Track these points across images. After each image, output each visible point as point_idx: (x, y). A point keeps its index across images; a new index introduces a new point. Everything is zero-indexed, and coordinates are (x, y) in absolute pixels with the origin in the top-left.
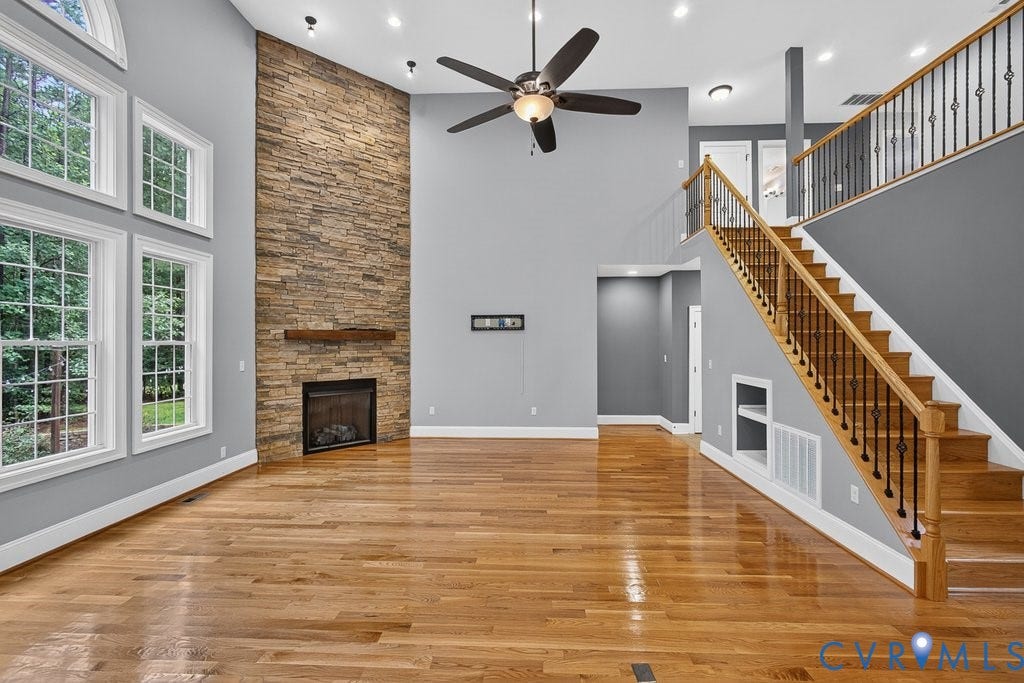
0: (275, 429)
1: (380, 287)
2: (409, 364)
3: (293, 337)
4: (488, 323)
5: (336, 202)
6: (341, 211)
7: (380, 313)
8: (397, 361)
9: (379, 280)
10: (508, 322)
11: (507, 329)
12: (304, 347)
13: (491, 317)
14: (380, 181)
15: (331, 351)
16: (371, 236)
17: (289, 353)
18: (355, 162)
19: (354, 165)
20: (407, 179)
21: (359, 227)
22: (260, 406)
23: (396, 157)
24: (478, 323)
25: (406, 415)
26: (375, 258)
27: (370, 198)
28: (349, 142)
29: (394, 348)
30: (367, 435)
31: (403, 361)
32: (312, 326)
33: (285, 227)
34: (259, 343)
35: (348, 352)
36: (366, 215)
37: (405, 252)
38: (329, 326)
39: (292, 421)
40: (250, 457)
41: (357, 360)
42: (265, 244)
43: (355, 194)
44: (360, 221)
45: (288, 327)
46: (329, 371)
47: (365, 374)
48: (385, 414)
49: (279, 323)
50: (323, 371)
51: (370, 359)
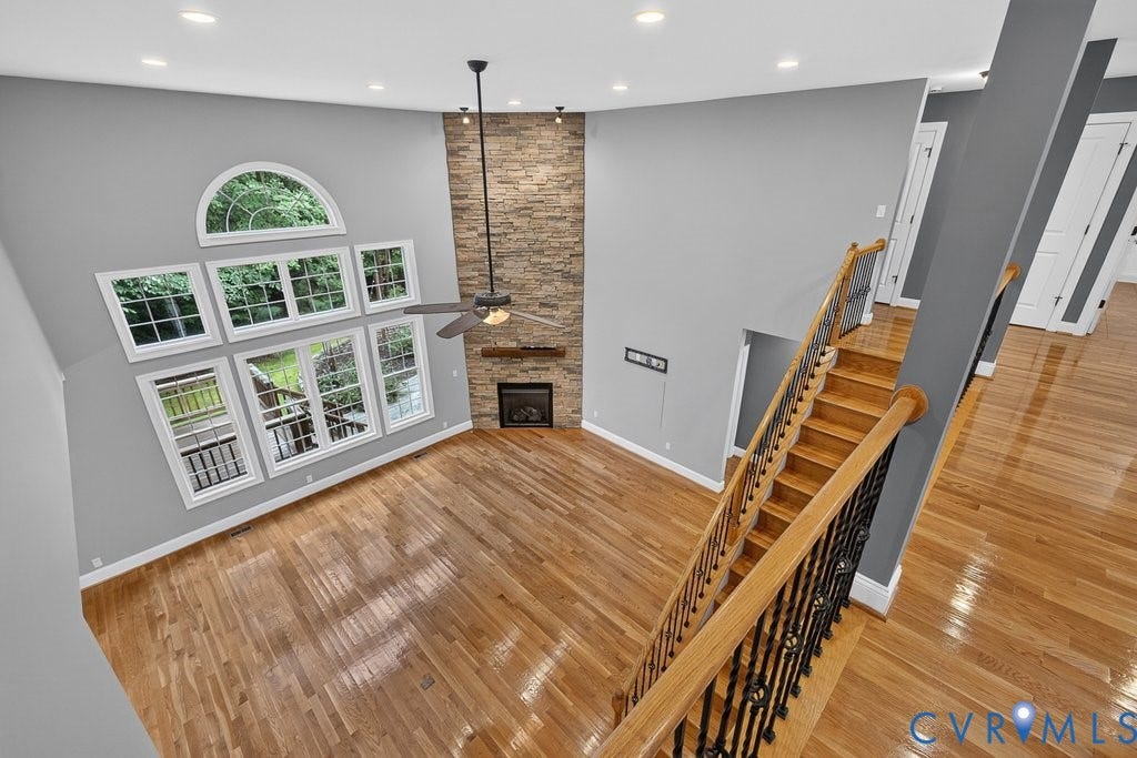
0: (482, 410)
1: (555, 313)
2: (581, 373)
3: (487, 354)
4: (638, 357)
5: (512, 246)
6: (519, 253)
7: (555, 333)
8: (570, 371)
9: (554, 306)
10: (654, 362)
11: (653, 368)
12: (497, 359)
13: (641, 353)
14: (552, 218)
15: (516, 362)
16: (545, 270)
17: (487, 363)
18: (528, 205)
19: (526, 208)
20: (581, 209)
21: (535, 265)
22: (471, 395)
23: (569, 188)
24: (631, 355)
25: (579, 411)
26: (550, 288)
27: (544, 236)
28: (522, 188)
29: (566, 361)
30: (547, 419)
31: (576, 371)
32: (500, 344)
33: (477, 274)
34: (467, 357)
35: (529, 363)
36: (540, 252)
37: (578, 279)
38: (514, 345)
39: (492, 407)
40: (468, 425)
41: (536, 369)
42: (465, 289)
43: (530, 235)
44: (535, 258)
45: (484, 346)
46: (515, 376)
47: (544, 379)
48: (560, 410)
49: (479, 343)
50: (510, 376)
51: (548, 369)
